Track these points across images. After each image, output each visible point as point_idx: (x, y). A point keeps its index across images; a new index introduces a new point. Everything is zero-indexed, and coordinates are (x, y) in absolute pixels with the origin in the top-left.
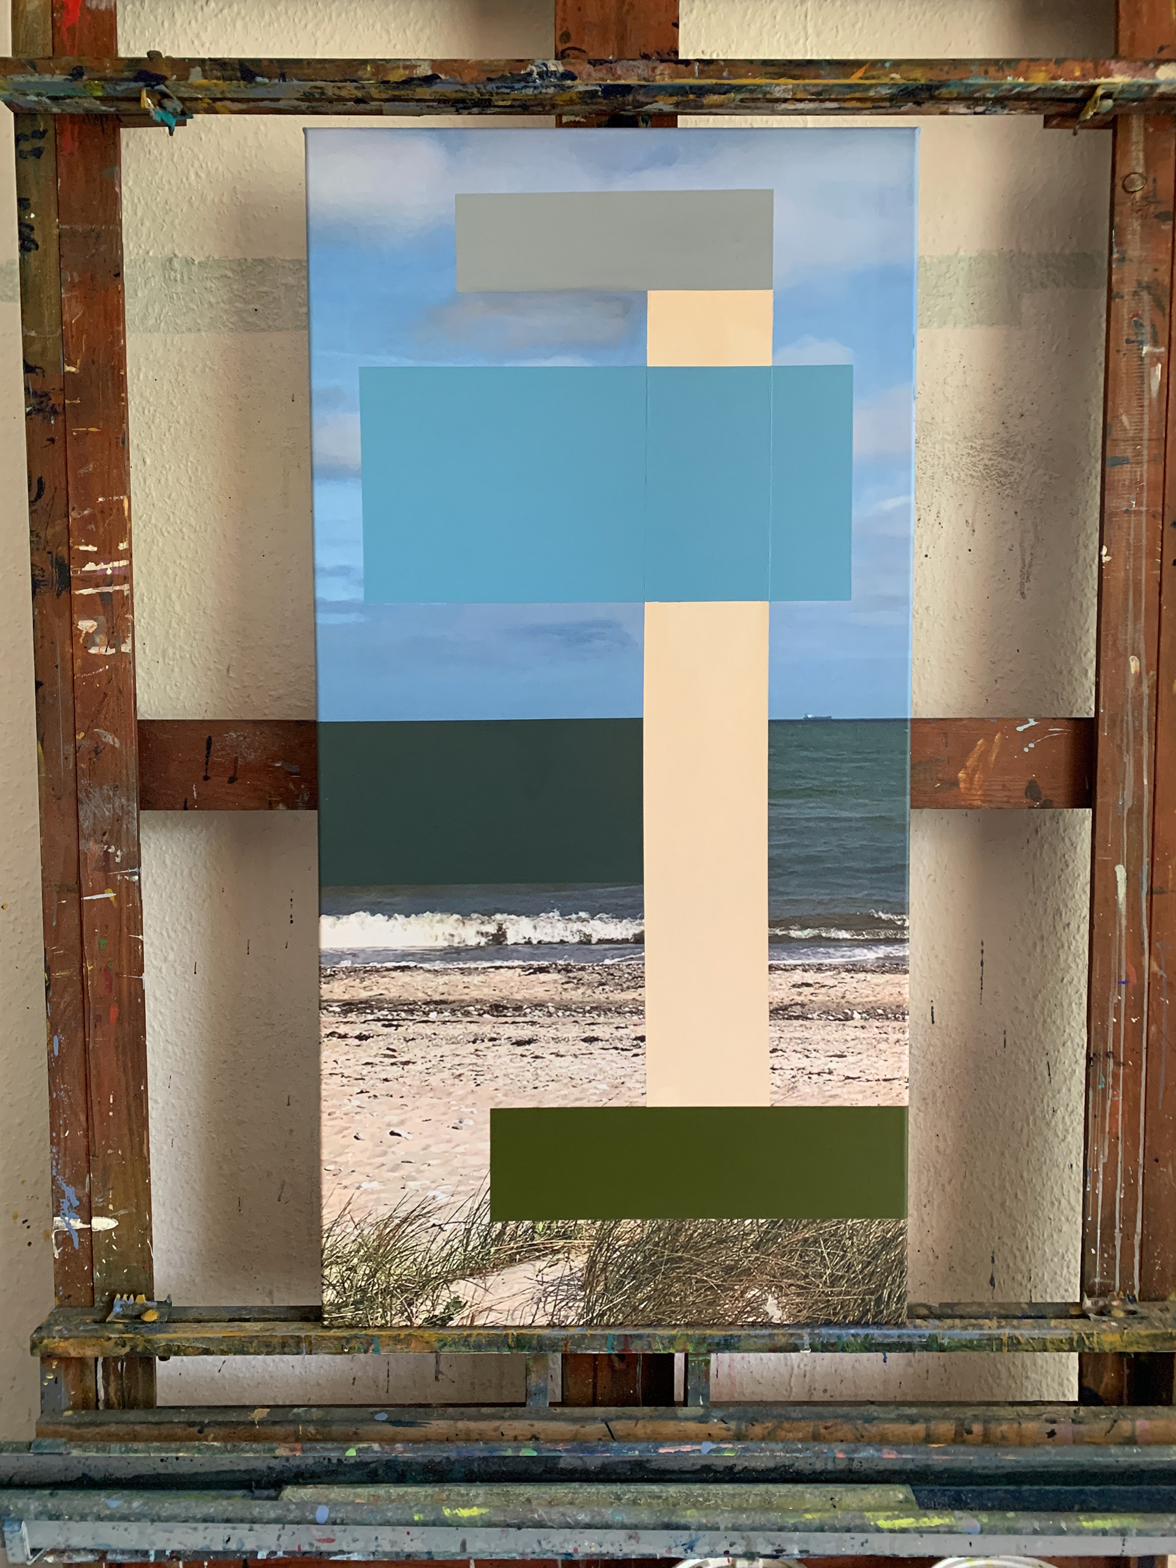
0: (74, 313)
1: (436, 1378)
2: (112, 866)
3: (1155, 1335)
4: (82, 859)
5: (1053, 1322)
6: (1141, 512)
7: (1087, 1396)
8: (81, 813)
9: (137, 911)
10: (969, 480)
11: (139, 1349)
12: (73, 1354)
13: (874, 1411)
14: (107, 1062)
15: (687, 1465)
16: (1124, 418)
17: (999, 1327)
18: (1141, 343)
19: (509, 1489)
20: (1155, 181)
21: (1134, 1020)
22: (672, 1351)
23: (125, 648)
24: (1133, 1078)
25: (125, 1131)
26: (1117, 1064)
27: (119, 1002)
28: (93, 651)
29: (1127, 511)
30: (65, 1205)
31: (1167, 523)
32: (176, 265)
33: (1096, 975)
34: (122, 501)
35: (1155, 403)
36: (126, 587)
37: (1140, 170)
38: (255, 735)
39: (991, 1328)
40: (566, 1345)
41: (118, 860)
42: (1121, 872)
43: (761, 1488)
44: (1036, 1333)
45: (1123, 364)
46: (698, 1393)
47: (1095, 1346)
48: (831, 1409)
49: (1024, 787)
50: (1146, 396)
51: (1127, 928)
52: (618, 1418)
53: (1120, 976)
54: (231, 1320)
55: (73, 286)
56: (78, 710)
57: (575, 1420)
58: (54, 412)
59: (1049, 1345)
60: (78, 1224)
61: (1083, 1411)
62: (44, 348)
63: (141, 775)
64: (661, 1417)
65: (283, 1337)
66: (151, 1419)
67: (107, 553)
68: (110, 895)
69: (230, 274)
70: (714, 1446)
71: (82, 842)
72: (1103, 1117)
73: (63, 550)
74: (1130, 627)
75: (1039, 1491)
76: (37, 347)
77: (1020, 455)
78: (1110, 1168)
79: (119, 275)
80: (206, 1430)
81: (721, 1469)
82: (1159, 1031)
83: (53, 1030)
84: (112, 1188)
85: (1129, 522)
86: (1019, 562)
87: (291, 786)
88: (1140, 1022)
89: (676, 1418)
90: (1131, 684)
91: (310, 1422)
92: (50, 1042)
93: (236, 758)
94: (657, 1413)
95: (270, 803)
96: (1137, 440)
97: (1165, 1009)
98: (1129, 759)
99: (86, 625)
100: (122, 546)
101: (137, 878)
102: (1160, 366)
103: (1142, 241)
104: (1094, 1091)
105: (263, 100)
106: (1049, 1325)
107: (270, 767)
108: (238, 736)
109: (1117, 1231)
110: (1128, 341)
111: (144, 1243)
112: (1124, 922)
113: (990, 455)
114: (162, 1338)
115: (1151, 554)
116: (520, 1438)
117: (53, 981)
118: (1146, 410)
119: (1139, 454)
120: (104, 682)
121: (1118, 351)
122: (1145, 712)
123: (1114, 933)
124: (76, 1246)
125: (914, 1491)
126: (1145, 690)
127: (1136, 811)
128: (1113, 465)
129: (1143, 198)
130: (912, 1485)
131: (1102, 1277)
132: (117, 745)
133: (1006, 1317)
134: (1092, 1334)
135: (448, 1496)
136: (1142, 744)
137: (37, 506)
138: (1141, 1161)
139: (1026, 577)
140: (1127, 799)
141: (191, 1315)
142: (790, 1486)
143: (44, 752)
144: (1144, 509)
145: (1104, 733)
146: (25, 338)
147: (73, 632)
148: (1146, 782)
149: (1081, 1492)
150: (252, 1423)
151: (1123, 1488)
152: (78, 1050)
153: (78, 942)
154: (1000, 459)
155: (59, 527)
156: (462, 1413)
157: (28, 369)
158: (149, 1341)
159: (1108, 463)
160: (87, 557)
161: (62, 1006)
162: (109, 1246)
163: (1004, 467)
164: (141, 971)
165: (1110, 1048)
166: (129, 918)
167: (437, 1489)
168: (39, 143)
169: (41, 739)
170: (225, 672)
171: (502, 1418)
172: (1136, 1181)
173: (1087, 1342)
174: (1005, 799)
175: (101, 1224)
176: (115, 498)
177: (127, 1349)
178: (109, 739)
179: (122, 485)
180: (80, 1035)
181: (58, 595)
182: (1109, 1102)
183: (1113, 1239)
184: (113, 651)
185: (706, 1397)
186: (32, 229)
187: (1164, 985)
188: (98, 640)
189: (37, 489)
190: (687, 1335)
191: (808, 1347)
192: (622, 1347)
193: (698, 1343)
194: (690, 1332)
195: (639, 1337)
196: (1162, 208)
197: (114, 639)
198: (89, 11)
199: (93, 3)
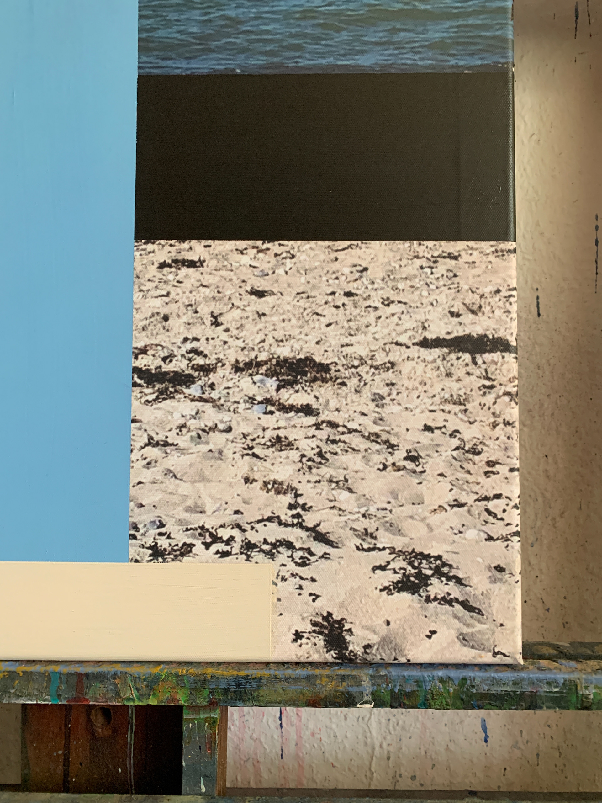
46: (198, 774)
185: (211, 779)
190: (177, 676)
191: (369, 698)
192: (72, 694)
193: (195, 689)
194: (181, 671)
195: (101, 677)
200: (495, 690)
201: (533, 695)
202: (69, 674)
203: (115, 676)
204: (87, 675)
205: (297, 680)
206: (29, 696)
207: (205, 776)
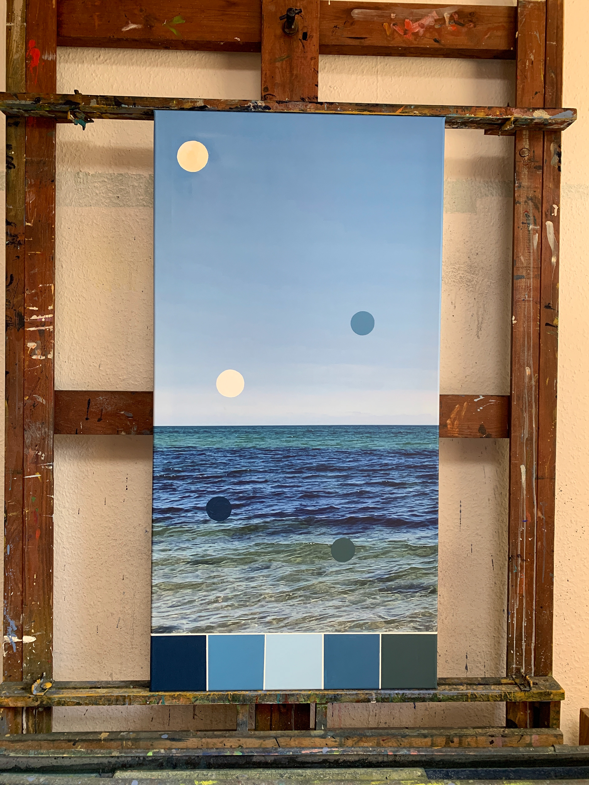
0: (31, 198)
1: (194, 717)
2: (40, 461)
3: (541, 693)
4: (25, 457)
5: (493, 687)
6: (530, 301)
7: (510, 724)
8: (26, 436)
9: (51, 484)
10: (453, 283)
11: (44, 703)
12: (11, 705)
13: (407, 732)
14: (34, 559)
15: (316, 759)
16: (522, 258)
17: (467, 689)
18: (529, 224)
19: (228, 772)
20: (534, 152)
21: (530, 539)
22: (309, 702)
23: (50, 356)
24: (530, 568)
25: (41, 592)
26: (522, 560)
27: (41, 528)
28: (34, 357)
29: (523, 300)
30: (10, 630)
31: (542, 306)
32: (81, 176)
33: (512, 518)
34: (51, 286)
35: (535, 251)
36: (51, 327)
37: (527, 147)
38: (112, 398)
39: (463, 689)
40: (257, 700)
41: (43, 458)
42: (523, 468)
43: (352, 770)
44: (484, 692)
45: (520, 234)
46: (321, 724)
47: (513, 698)
48: (386, 731)
49: (478, 428)
50: (532, 248)
51: (526, 495)
52: (282, 736)
53: (523, 518)
54: (91, 688)
55: (31, 186)
56: (26, 386)
57: (260, 738)
58: (19, 243)
59: (491, 698)
60: (16, 639)
61: (507, 731)
62: (16, 214)
63: (55, 417)
64: (303, 736)
65: (117, 696)
66: (49, 738)
67: (43, 310)
68: (38, 475)
69: (106, 180)
70: (329, 749)
71: (25, 450)
72: (516, 586)
73: (21, 309)
74: (526, 353)
75: (486, 771)
76: (12, 213)
77: (477, 272)
78: (520, 611)
79: (53, 181)
80: (77, 744)
81: (333, 761)
82: (542, 545)
83: (7, 543)
84: (34, 621)
85: (525, 305)
86: (476, 321)
87: (129, 423)
88: (533, 540)
89: (310, 736)
90: (527, 380)
91: (129, 739)
92: (6, 548)
93: (102, 409)
94: (301, 734)
95: (118, 432)
96: (527, 268)
97: (544, 534)
98: (526, 415)
99: (31, 345)
100: (50, 308)
101: (51, 467)
102: (537, 234)
103: (529, 179)
104: (512, 573)
105: (125, 114)
106: (490, 688)
107: (118, 414)
108: (103, 399)
109: (523, 642)
110: (523, 223)
111: (49, 649)
112: (525, 492)
113: (462, 272)
114: (56, 697)
115: (535, 320)
116: (233, 747)
117: (8, 517)
118: (532, 254)
119: (529, 274)
120: (39, 372)
121: (518, 227)
122: (533, 393)
123: (520, 497)
124: (15, 651)
125: (426, 771)
126: (533, 383)
127: (530, 439)
128: (517, 279)
129: (528, 159)
130: (425, 768)
131: (516, 664)
132: (44, 403)
133: (470, 684)
134: (511, 693)
135: (198, 776)
136: (532, 408)
137: (10, 288)
138: (534, 608)
139: (479, 328)
140: (526, 434)
141: (72, 685)
142: (366, 769)
143: (9, 406)
144: (531, 299)
145: (514, 403)
146: (7, 209)
147: (25, 348)
148: (534, 426)
149: (506, 770)
150: (100, 740)
151: (526, 769)
152: (19, 552)
153: (21, 499)
154: (467, 274)
155: (20, 297)
156: (205, 734)
157: (8, 223)
158: (50, 699)
159: (515, 278)
160: (33, 313)
161: (12, 530)
162: (31, 650)
163: (469, 277)
164: (52, 513)
165: (519, 553)
166: (47, 486)
167: (192, 772)
169: (7, 399)
170: (98, 367)
171: (225, 737)
172: (532, 617)
173: (508, 696)
174: (469, 433)
175: (27, 639)
176: (48, 285)
177: (39, 703)
178: (40, 400)
179: (52, 279)
180: (21, 544)
181: (18, 330)
182: (519, 579)
183: (522, 645)
184: (44, 357)
185: (325, 725)
186: (12, 159)
187: (544, 523)
188: (37, 352)
189: (10, 280)
190: (316, 694)
191: (375, 700)
192: (284, 700)
193: (322, 698)
194: (317, 693)
195: (293, 695)
196: (537, 164)
197: (45, 352)
198: (44, 60)
199: (45, 57)
200: (413, 697)
201: (424, 698)
202: (283, 694)
203: (297, 694)
204: (288, 694)
205: (353, 695)
206: (271, 701)
207: (323, 724)
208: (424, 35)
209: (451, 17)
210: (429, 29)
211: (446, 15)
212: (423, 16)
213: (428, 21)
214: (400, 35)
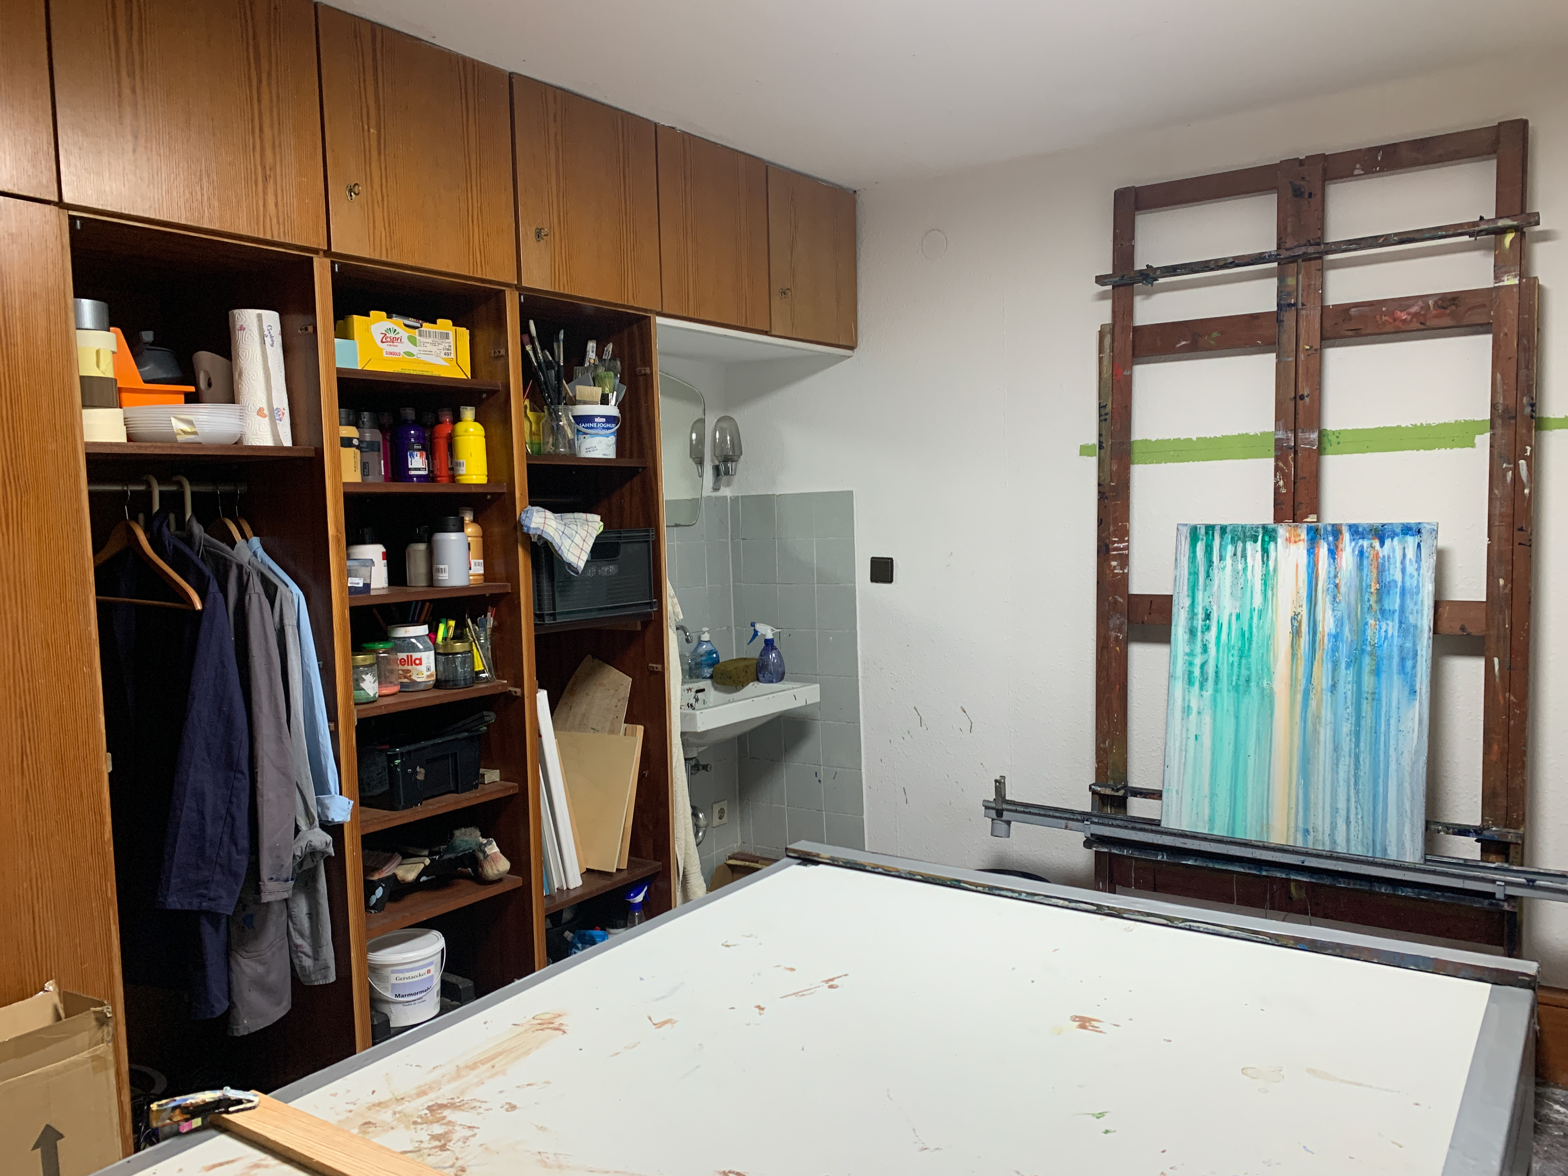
0: (1115, 468)
2: (1118, 640)
4: (1108, 638)
6: (1503, 525)
8: (1110, 623)
12: (1102, 792)
14: (1116, 703)
16: (1496, 491)
18: (1503, 463)
20: (1506, 406)
23: (1126, 571)
25: (1120, 726)
27: (1120, 684)
28: (1115, 571)
29: (1499, 524)
31: (1516, 529)
34: (1127, 524)
35: (1509, 485)
36: (1127, 552)
37: (1500, 403)
41: (1120, 638)
42: (1496, 660)
45: (1495, 472)
49: (1460, 627)
50: (1506, 482)
55: (1115, 461)
56: (1110, 590)
58: (1107, 497)
62: (1105, 477)
63: (1128, 611)
67: (1122, 540)
68: (1117, 649)
71: (1109, 632)
73: (1107, 541)
76: (1102, 477)
84: (1114, 746)
85: (1499, 529)
88: (1505, 718)
92: (1097, 695)
96: (1502, 498)
97: (1518, 715)
98: (1499, 617)
99: (1114, 563)
100: (1126, 539)
102: (1510, 472)
103: (1503, 427)
110: (1496, 463)
112: (1498, 680)
115: (1508, 540)
118: (1505, 488)
119: (1503, 503)
120: (1119, 581)
121: (1493, 467)
123: (1494, 683)
126: (1507, 591)
127: (1503, 637)
129: (1502, 411)
132: (1122, 602)
136: (1505, 612)
137: (1100, 526)
143: (1099, 603)
144: (1505, 524)
147: (1110, 565)
148: (1507, 626)
152: (1105, 699)
153: (1107, 664)
155: (1106, 532)
157: (1099, 485)
160: (1115, 542)
161: (1101, 685)
166: (1123, 657)
168: (1106, 417)
169: (1098, 599)
174: (1452, 631)
176: (1125, 524)
178: (1120, 600)
179: (1127, 519)
180: (1107, 694)
181: (1105, 554)
184: (1121, 572)
187: (1517, 705)
188: (1118, 568)
189: (1100, 522)
196: (1511, 415)
197: (1122, 568)
198: (1124, 376)
199: (1125, 373)
208: (1411, 321)
209: (1436, 303)
210: (1415, 315)
211: (1431, 302)
212: (1409, 306)
213: (1414, 309)
214: (1390, 323)
